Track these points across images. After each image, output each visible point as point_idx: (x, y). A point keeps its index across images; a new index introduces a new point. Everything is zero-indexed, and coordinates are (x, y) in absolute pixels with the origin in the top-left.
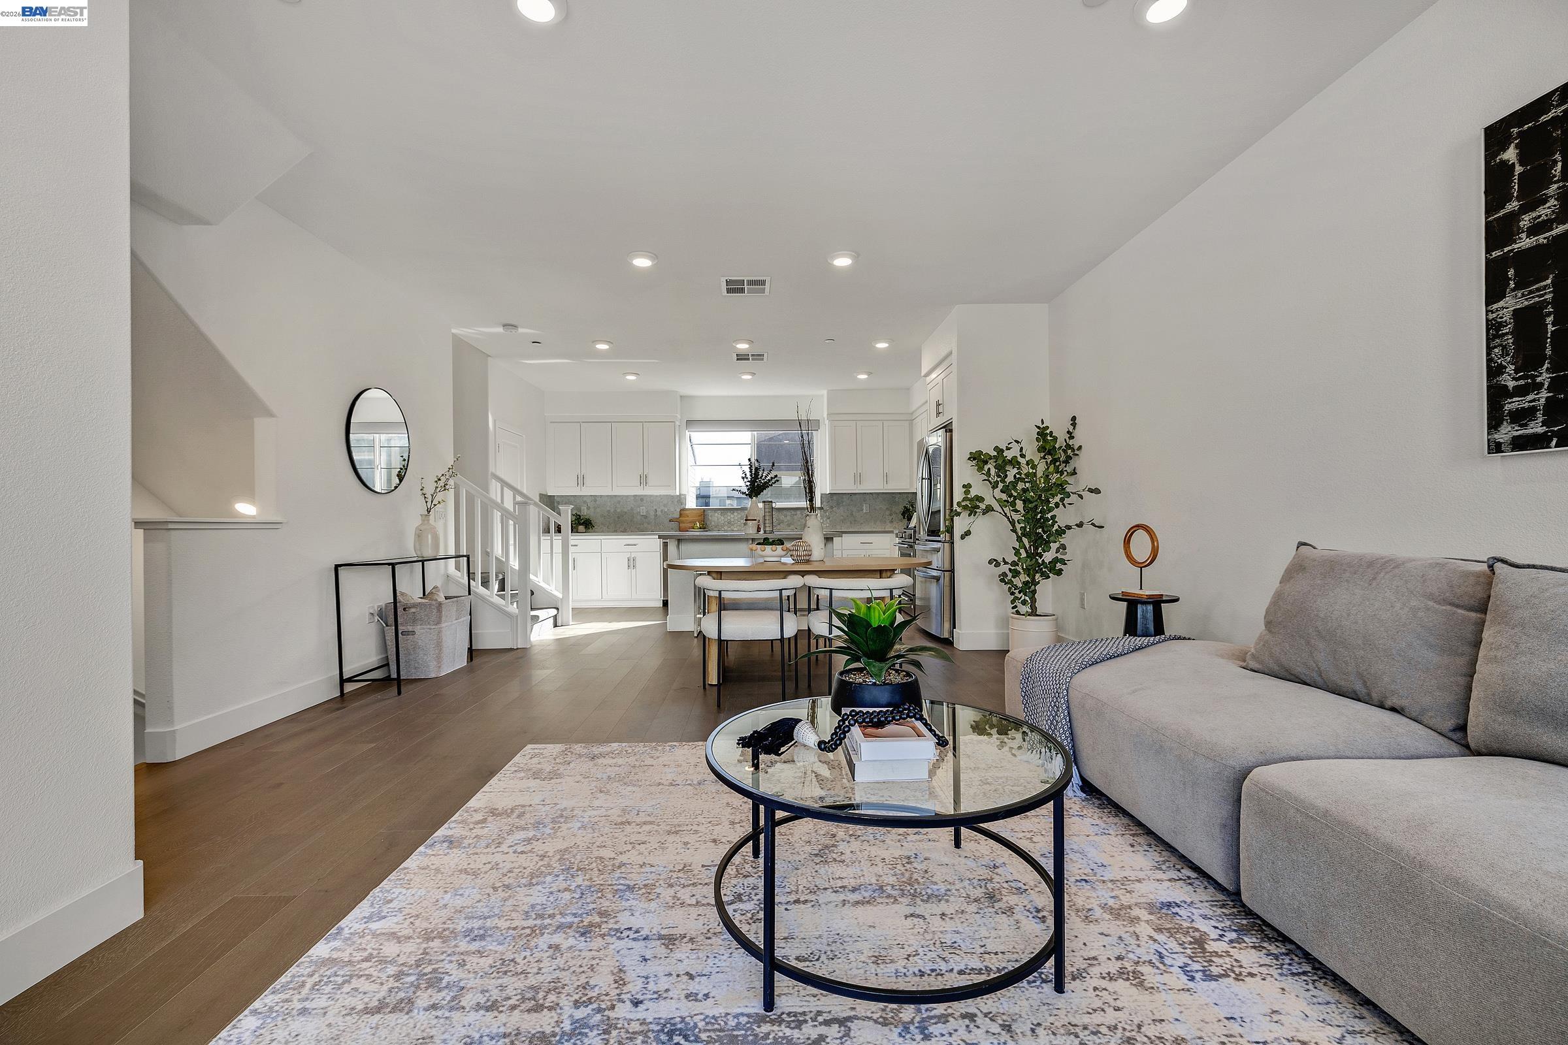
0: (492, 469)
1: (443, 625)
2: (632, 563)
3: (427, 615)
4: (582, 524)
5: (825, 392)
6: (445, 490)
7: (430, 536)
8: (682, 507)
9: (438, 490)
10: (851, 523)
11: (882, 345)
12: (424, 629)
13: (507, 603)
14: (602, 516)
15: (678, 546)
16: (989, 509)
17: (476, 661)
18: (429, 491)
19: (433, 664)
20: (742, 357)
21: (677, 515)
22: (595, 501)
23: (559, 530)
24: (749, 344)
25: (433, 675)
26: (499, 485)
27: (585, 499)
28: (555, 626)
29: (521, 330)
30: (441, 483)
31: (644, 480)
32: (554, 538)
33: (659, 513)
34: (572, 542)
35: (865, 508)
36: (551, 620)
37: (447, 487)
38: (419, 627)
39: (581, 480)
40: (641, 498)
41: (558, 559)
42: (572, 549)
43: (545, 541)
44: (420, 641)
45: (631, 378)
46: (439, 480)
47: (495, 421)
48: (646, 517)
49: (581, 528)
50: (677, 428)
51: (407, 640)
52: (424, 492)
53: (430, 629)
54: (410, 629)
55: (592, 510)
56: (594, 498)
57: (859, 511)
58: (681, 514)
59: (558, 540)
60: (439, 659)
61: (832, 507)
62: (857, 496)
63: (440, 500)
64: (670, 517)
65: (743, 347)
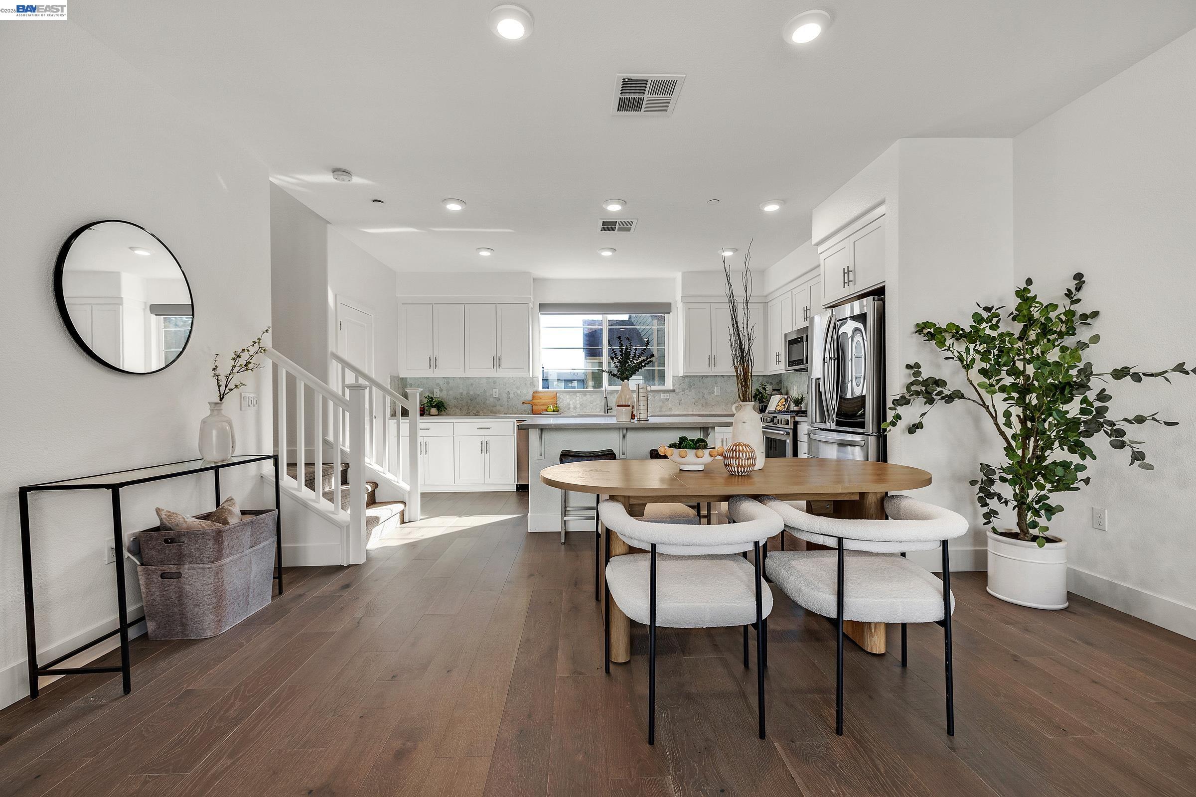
0: (331, 348)
1: (223, 562)
2: (485, 447)
3: (198, 549)
4: (434, 407)
5: (679, 276)
6: (247, 369)
7: (214, 432)
8: (535, 389)
9: (236, 370)
10: (702, 405)
11: (772, 208)
12: (194, 569)
13: (336, 507)
14: (455, 398)
15: (541, 437)
16: (957, 395)
17: (288, 593)
18: (224, 370)
19: (209, 618)
20: (609, 226)
21: (530, 398)
22: (448, 383)
23: (405, 413)
24: (622, 205)
25: (209, 634)
26: (340, 366)
27: (438, 381)
28: (403, 522)
29: (356, 180)
30: (242, 361)
31: (497, 362)
32: (401, 421)
33: (512, 395)
34: (421, 426)
35: (717, 391)
36: (398, 517)
37: (250, 366)
38: (186, 566)
39: (433, 362)
40: (493, 381)
41: (405, 442)
42: (421, 433)
43: (392, 424)
44: (188, 587)
45: (485, 253)
46: (239, 356)
47: (336, 296)
48: (498, 399)
49: (434, 411)
50: (530, 309)
51: (169, 586)
52: (217, 372)
53: (203, 569)
54: (174, 568)
55: (445, 392)
56: (447, 380)
57: (710, 394)
58: (533, 397)
59: (405, 424)
60: (218, 608)
61: (683, 390)
62: (709, 379)
63: (238, 383)
64: (523, 399)
65: (614, 208)
